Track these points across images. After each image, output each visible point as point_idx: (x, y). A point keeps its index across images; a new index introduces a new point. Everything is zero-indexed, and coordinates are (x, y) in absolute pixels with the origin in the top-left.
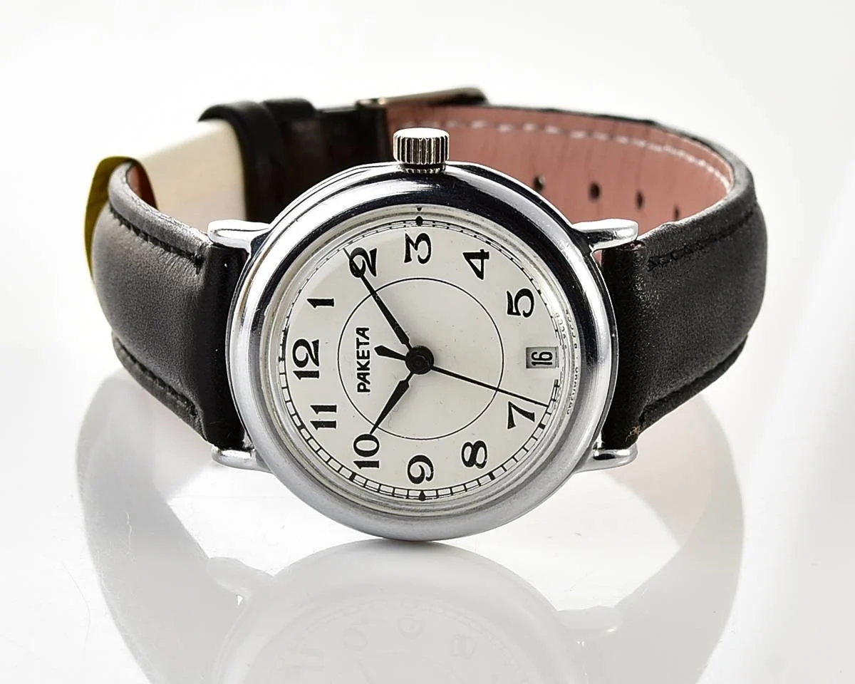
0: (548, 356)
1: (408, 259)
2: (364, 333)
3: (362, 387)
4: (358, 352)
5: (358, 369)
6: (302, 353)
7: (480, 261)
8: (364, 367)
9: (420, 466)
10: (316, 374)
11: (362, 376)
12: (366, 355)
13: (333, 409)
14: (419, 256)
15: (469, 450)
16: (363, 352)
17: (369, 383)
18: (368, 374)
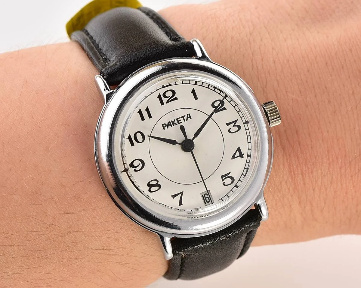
0: (208, 201)
1: (228, 124)
2: (189, 117)
3: (164, 126)
4: (179, 118)
5: (172, 121)
6: (169, 94)
7: (239, 155)
8: (174, 123)
9: (139, 164)
10: (162, 103)
11: (169, 124)
12: (179, 122)
13: (150, 116)
14: (231, 128)
15: (155, 182)
16: (180, 120)
17: (168, 128)
18: (171, 126)
